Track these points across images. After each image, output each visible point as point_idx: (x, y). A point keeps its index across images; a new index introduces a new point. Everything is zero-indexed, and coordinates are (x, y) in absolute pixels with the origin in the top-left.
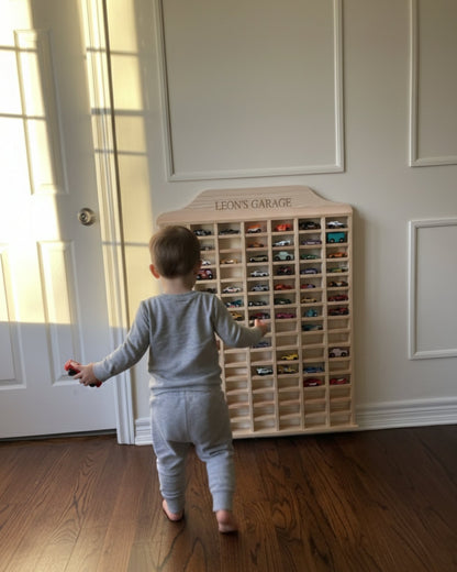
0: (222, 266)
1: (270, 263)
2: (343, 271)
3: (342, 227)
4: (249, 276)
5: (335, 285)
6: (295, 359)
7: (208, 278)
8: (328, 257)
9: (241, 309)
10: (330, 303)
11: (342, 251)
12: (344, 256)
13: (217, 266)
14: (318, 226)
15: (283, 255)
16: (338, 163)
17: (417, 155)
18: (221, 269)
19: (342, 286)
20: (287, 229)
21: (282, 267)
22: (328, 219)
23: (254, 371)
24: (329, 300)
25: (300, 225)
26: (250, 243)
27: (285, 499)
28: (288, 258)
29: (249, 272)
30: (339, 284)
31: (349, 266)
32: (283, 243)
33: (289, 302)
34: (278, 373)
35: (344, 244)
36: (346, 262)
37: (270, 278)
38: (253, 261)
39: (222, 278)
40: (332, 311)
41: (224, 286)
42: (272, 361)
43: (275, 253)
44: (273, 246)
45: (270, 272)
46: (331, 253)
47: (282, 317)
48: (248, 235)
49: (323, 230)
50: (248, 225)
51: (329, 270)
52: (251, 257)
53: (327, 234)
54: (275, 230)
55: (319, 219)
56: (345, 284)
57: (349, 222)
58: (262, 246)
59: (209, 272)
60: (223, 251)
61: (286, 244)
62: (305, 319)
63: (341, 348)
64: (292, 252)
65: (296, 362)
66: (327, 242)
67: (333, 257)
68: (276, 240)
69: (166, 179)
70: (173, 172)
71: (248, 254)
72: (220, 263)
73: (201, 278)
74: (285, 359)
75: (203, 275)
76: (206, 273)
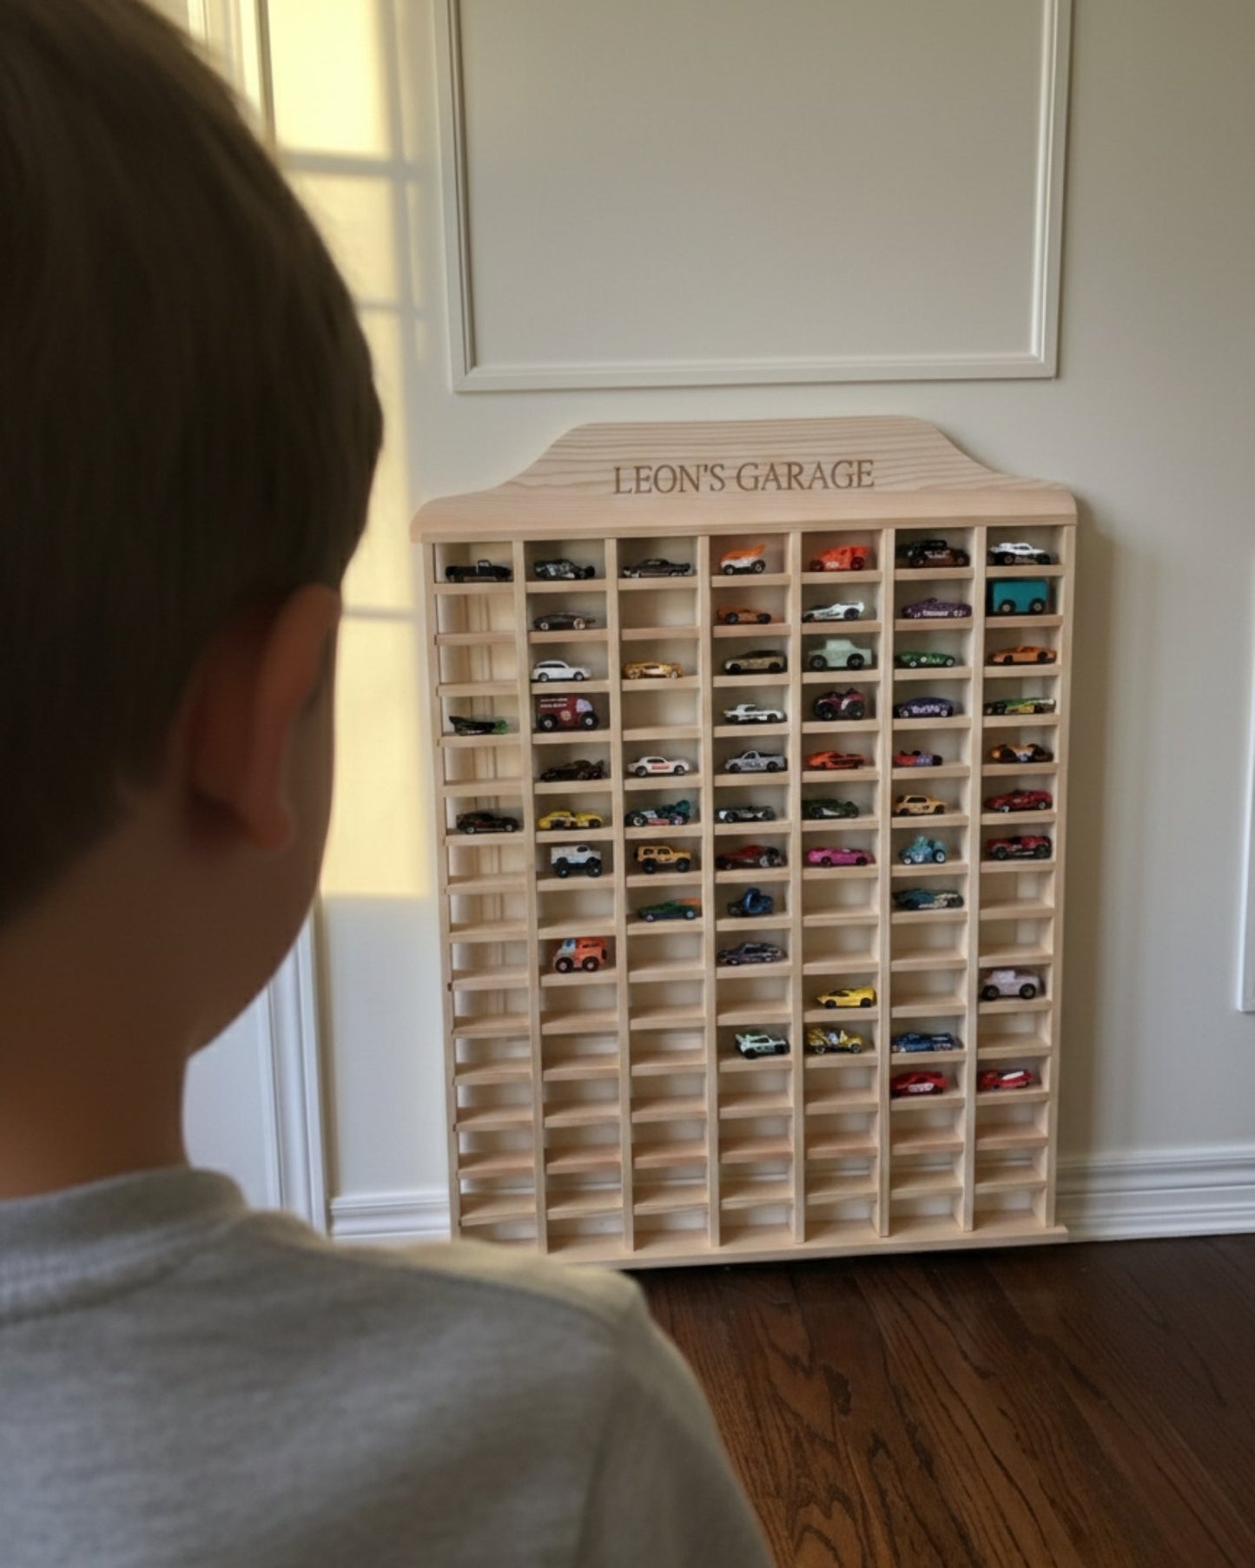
0: (630, 685)
1: (794, 678)
2: (1039, 710)
3: (1044, 560)
4: (720, 719)
5: (1009, 757)
6: (866, 1003)
7: (578, 724)
8: (989, 661)
9: (688, 830)
10: (993, 819)
11: (1038, 643)
12: (1043, 658)
13: (612, 685)
14: (961, 558)
15: (837, 651)
16: (1037, 347)
18: (625, 695)
19: (1031, 760)
20: (857, 564)
21: (830, 691)
22: (996, 533)
23: (727, 1043)
24: (988, 805)
25: (900, 551)
26: (726, 609)
27: (836, 1494)
28: (855, 663)
29: (722, 707)
30: (1021, 753)
31: (1059, 694)
32: (840, 609)
33: (850, 811)
34: (809, 1050)
35: (1044, 620)
36: (1048, 681)
37: (793, 727)
38: (736, 671)
39: (626, 725)
40: (992, 846)
41: (633, 751)
42: (789, 1011)
43: (812, 644)
44: (807, 619)
45: (792, 705)
46: (998, 649)
47: (826, 862)
48: (722, 581)
49: (978, 569)
50: (722, 545)
51: (993, 706)
52: (728, 658)
53: (990, 584)
54: (812, 564)
55: (964, 531)
56: (1041, 754)
57: (1066, 547)
58: (765, 619)
59: (583, 706)
60: (633, 634)
61: (852, 615)
62: (905, 870)
63: (1020, 971)
64: (869, 640)
65: (866, 1013)
66: (989, 611)
67: (1009, 662)
68: (815, 599)
69: (450, 386)
70: (474, 363)
71: (717, 644)
72: (624, 676)
73: (559, 726)
74: (830, 1005)
75: (566, 715)
76: (572, 708)
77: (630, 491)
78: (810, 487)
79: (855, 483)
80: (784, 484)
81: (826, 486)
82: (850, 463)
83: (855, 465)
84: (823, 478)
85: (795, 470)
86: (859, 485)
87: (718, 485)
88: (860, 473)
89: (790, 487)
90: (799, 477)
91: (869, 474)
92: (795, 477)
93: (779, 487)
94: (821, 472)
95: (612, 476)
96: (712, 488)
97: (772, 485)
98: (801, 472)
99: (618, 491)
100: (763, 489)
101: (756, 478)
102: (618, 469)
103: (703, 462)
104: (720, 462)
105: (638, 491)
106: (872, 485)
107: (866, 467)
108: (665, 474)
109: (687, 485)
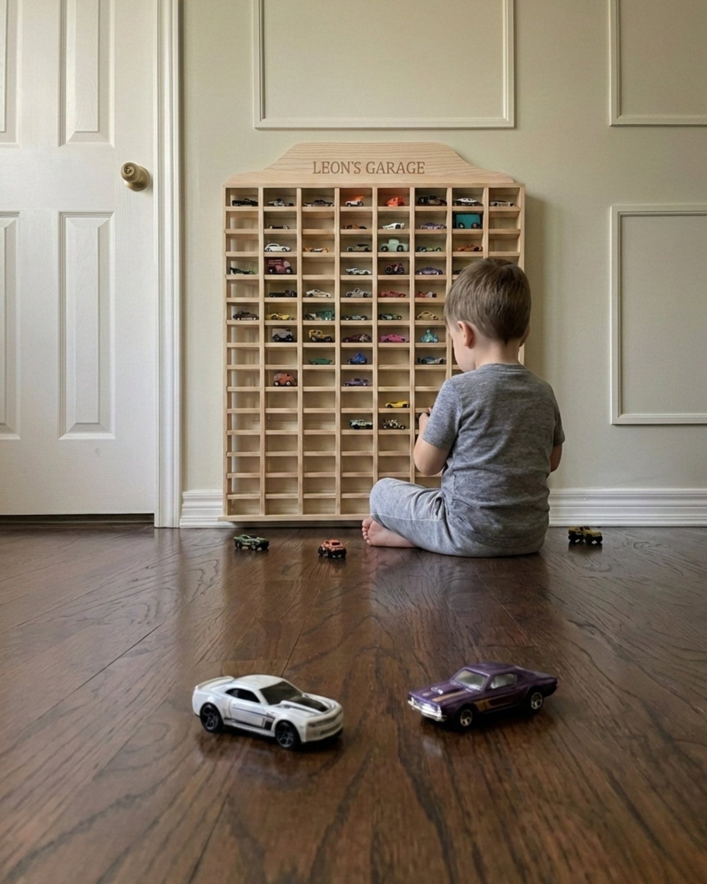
0: (307, 254)
1: (374, 255)
6: (405, 406)
7: (284, 271)
9: (326, 322)
13: (298, 253)
16: (505, 114)
17: (620, 110)
18: (304, 259)
23: (346, 422)
29: (345, 266)
34: (380, 427)
37: (374, 277)
38: (351, 251)
39: (304, 273)
41: (308, 286)
42: (372, 408)
45: (374, 267)
47: (389, 340)
48: (345, 209)
52: (348, 245)
54: (382, 202)
59: (287, 264)
60: (308, 232)
62: (421, 345)
65: (405, 410)
69: (253, 126)
70: (264, 117)
72: (304, 250)
73: (275, 272)
74: (390, 406)
75: (278, 268)
76: (282, 265)
77: (319, 172)
78: (397, 173)
79: (416, 172)
80: (386, 172)
81: (404, 172)
82: (414, 163)
83: (417, 164)
84: (403, 169)
85: (390, 165)
86: (419, 173)
87: (357, 171)
88: (419, 168)
89: (388, 173)
90: (393, 168)
91: (422, 168)
92: (391, 168)
93: (384, 172)
94: (403, 167)
95: (312, 166)
96: (355, 172)
97: (380, 171)
98: (393, 167)
99: (315, 173)
100: (377, 173)
101: (374, 169)
102: (315, 163)
103: (351, 161)
104: (359, 161)
105: (323, 173)
106: (423, 173)
107: (421, 165)
108: (335, 165)
109: (345, 171)
